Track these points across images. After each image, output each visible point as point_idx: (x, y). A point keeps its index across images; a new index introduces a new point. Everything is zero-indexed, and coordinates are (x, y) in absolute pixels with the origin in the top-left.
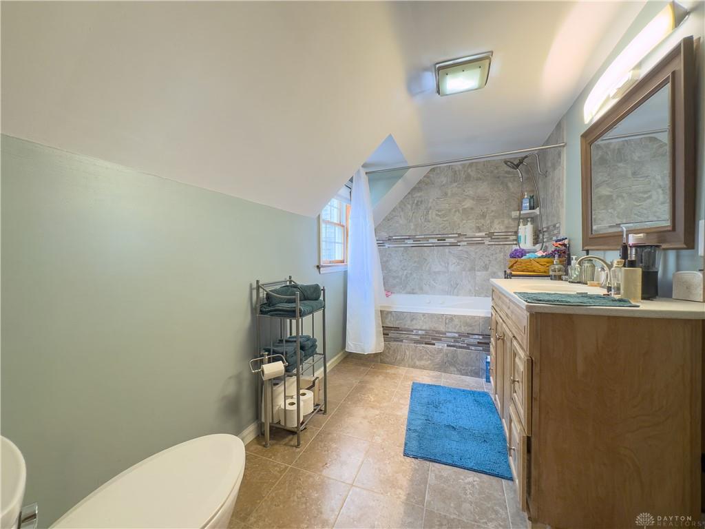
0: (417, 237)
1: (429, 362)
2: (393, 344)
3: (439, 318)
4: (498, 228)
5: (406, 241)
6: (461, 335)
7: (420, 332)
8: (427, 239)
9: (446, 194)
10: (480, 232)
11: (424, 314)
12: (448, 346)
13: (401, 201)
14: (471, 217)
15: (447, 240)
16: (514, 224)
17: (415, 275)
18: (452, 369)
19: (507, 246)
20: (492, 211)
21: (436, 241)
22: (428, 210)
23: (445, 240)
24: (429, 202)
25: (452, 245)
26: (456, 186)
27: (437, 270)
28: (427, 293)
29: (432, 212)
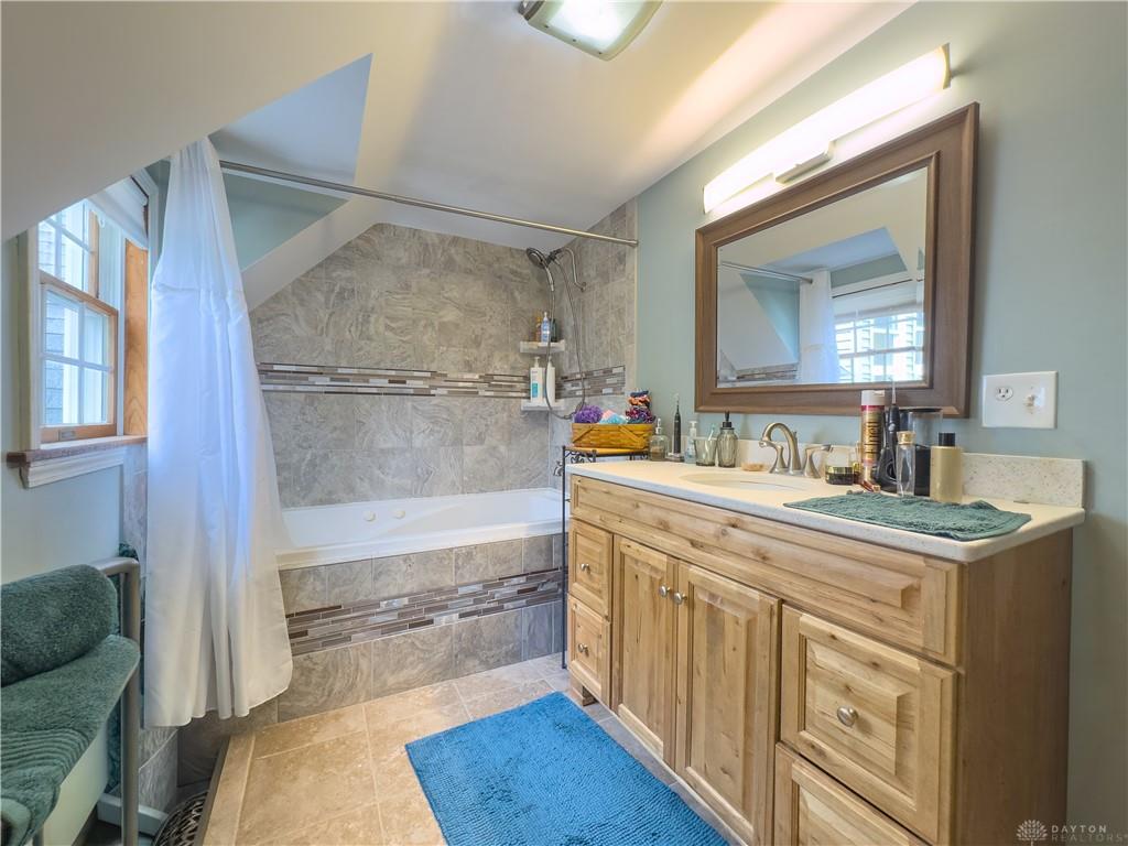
0: (340, 371)
1: (420, 666)
2: (318, 655)
3: (441, 560)
4: (499, 367)
5: (312, 379)
6: (488, 585)
7: (396, 603)
8: (365, 378)
9: (407, 287)
10: (470, 371)
11: (406, 558)
12: (462, 616)
13: (299, 280)
14: (454, 342)
15: (410, 383)
16: (522, 362)
17: (334, 459)
18: (471, 663)
19: (513, 400)
20: (491, 336)
21: (384, 382)
22: (367, 314)
23: (404, 382)
24: (369, 295)
25: (419, 393)
26: (429, 276)
27: (389, 445)
28: (364, 498)
29: (377, 320)
